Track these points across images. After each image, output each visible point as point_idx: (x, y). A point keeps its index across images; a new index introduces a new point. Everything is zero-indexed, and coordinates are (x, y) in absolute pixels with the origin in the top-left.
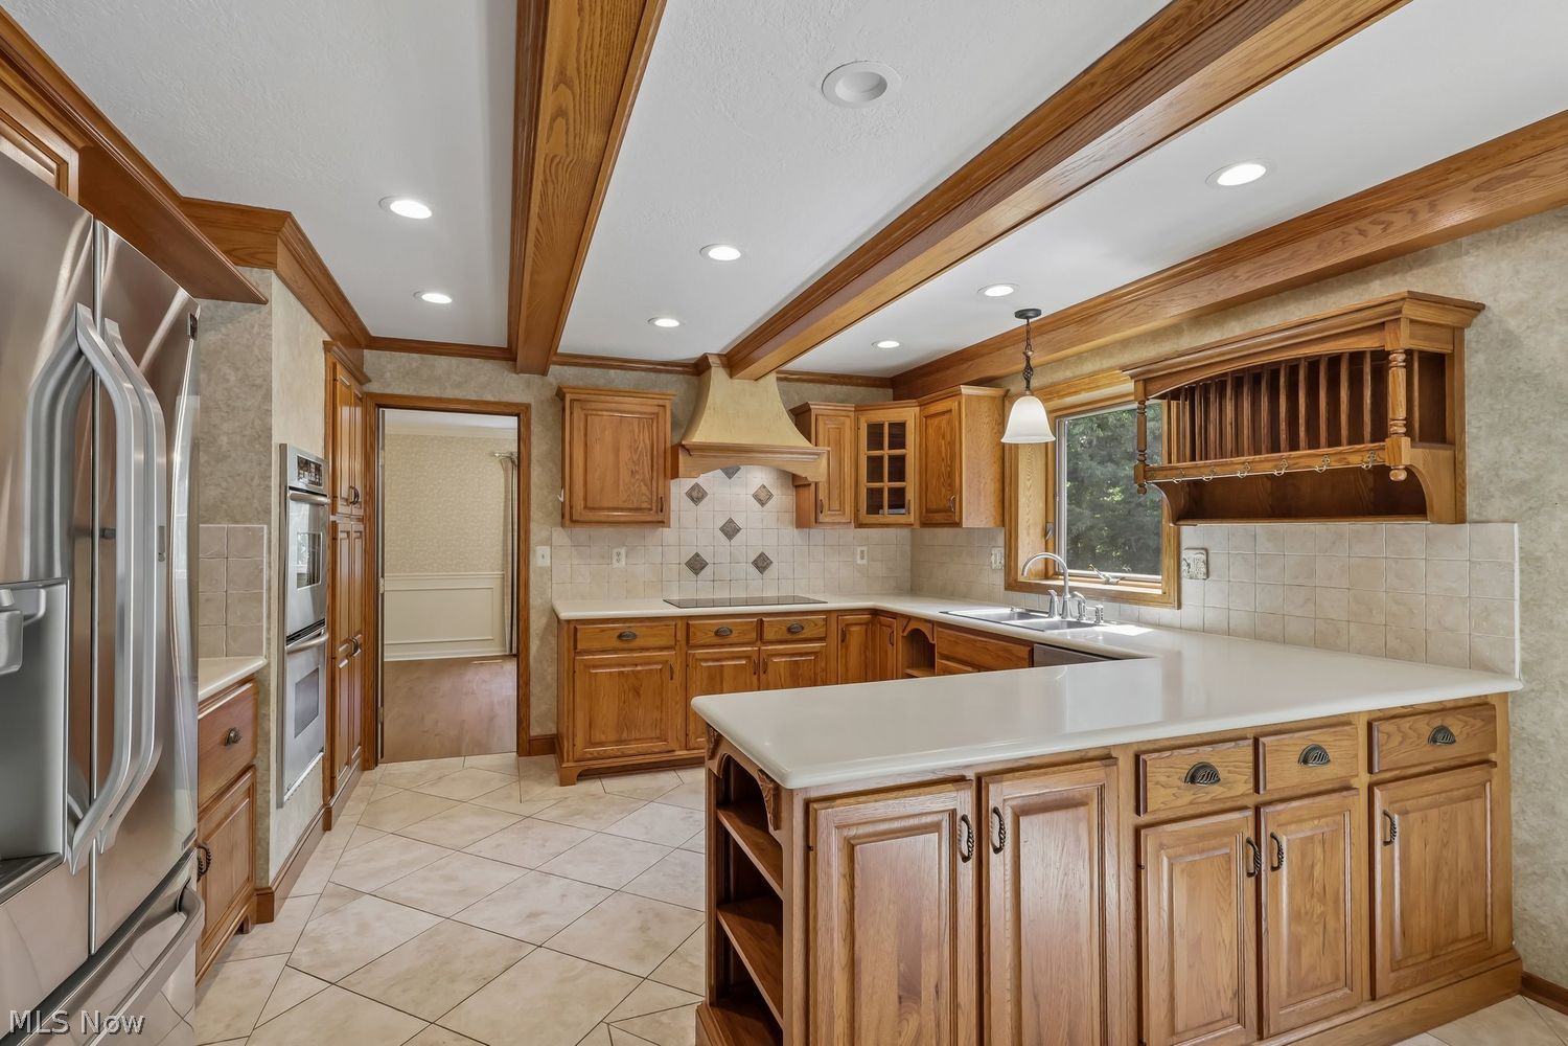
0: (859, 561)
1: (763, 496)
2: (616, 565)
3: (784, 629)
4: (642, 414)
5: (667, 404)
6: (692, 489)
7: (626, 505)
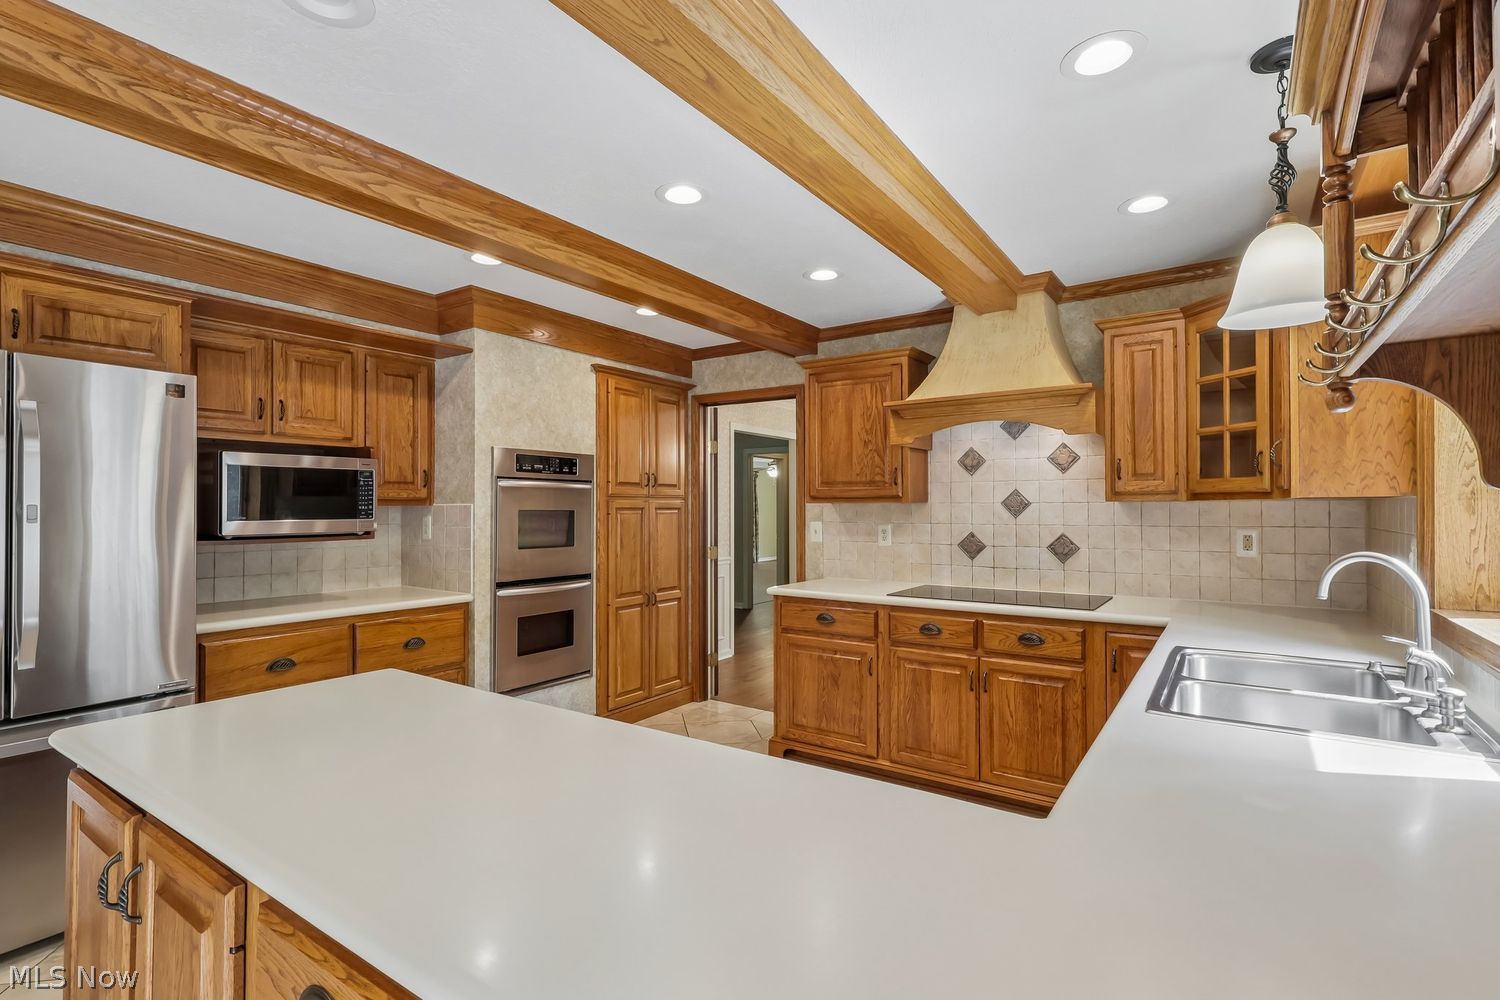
0: (1241, 552)
1: (1063, 458)
2: (882, 543)
3: (1014, 638)
4: (875, 377)
5: (904, 361)
6: (966, 455)
7: (859, 479)
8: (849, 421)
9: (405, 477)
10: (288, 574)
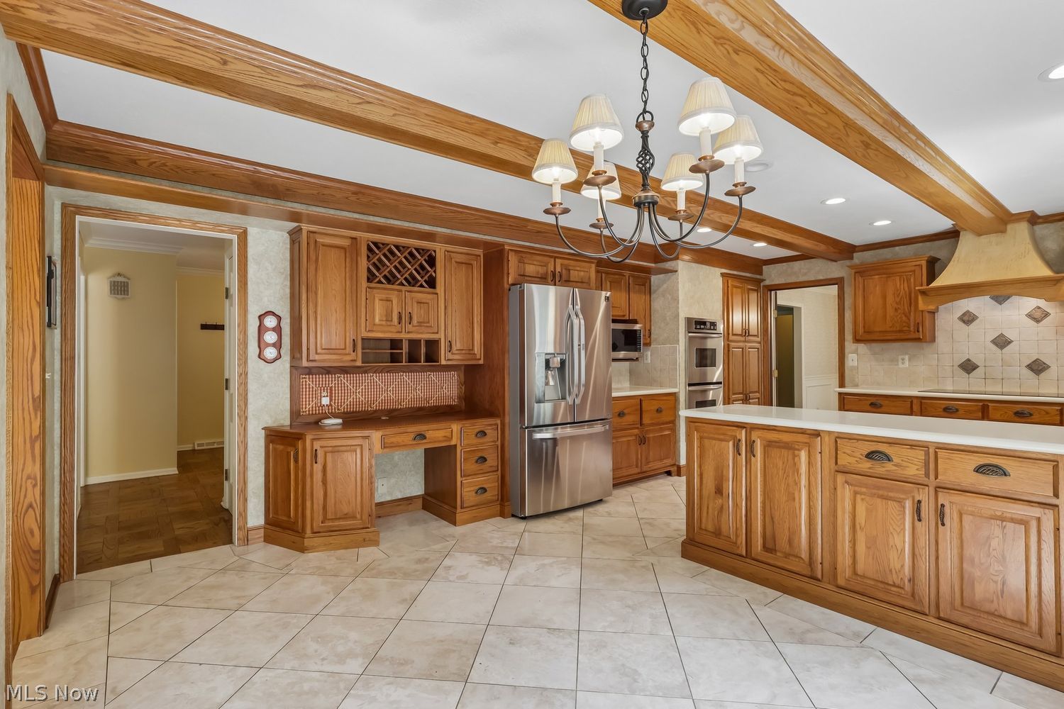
1: (1038, 315)
2: (901, 365)
4: (903, 272)
5: (924, 263)
6: (964, 314)
7: (891, 329)
8: (884, 297)
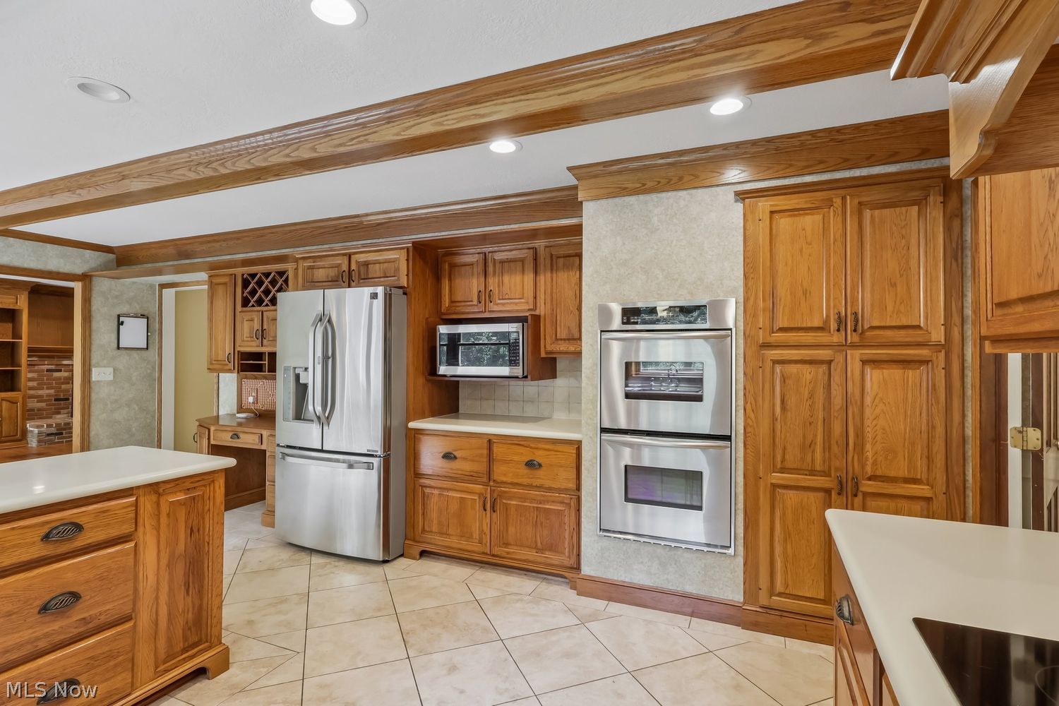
9: (573, 335)
10: (532, 402)
